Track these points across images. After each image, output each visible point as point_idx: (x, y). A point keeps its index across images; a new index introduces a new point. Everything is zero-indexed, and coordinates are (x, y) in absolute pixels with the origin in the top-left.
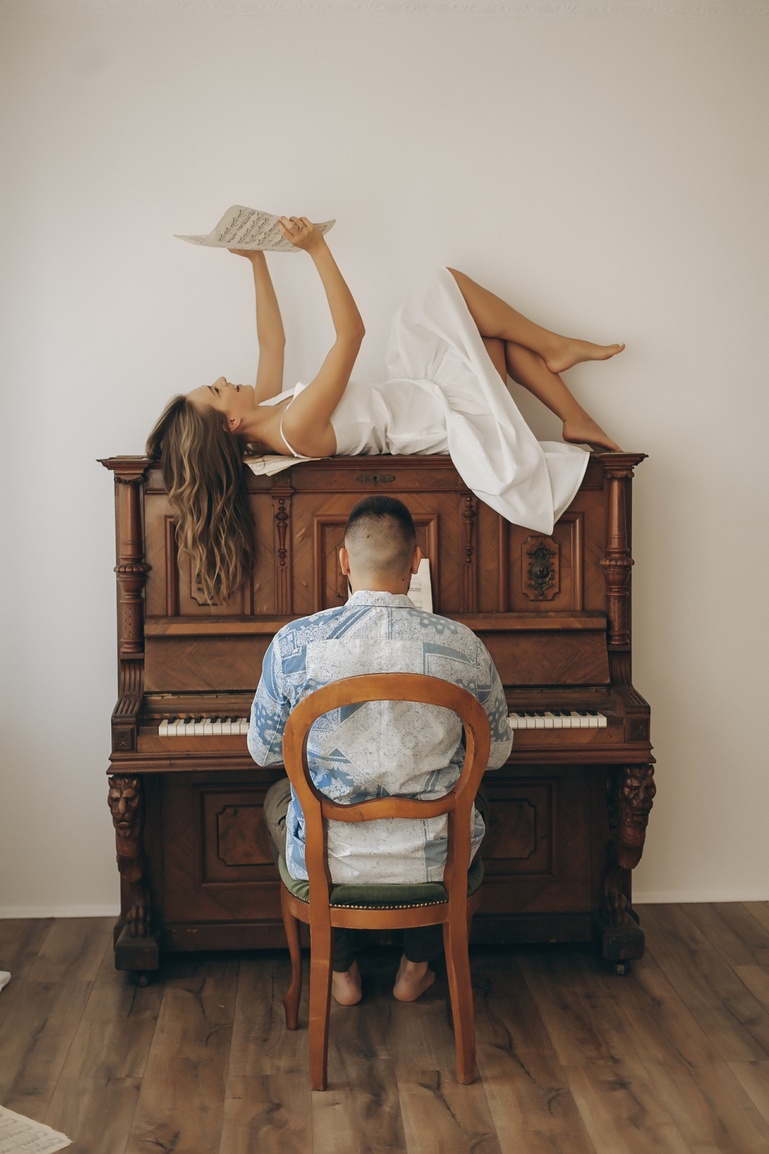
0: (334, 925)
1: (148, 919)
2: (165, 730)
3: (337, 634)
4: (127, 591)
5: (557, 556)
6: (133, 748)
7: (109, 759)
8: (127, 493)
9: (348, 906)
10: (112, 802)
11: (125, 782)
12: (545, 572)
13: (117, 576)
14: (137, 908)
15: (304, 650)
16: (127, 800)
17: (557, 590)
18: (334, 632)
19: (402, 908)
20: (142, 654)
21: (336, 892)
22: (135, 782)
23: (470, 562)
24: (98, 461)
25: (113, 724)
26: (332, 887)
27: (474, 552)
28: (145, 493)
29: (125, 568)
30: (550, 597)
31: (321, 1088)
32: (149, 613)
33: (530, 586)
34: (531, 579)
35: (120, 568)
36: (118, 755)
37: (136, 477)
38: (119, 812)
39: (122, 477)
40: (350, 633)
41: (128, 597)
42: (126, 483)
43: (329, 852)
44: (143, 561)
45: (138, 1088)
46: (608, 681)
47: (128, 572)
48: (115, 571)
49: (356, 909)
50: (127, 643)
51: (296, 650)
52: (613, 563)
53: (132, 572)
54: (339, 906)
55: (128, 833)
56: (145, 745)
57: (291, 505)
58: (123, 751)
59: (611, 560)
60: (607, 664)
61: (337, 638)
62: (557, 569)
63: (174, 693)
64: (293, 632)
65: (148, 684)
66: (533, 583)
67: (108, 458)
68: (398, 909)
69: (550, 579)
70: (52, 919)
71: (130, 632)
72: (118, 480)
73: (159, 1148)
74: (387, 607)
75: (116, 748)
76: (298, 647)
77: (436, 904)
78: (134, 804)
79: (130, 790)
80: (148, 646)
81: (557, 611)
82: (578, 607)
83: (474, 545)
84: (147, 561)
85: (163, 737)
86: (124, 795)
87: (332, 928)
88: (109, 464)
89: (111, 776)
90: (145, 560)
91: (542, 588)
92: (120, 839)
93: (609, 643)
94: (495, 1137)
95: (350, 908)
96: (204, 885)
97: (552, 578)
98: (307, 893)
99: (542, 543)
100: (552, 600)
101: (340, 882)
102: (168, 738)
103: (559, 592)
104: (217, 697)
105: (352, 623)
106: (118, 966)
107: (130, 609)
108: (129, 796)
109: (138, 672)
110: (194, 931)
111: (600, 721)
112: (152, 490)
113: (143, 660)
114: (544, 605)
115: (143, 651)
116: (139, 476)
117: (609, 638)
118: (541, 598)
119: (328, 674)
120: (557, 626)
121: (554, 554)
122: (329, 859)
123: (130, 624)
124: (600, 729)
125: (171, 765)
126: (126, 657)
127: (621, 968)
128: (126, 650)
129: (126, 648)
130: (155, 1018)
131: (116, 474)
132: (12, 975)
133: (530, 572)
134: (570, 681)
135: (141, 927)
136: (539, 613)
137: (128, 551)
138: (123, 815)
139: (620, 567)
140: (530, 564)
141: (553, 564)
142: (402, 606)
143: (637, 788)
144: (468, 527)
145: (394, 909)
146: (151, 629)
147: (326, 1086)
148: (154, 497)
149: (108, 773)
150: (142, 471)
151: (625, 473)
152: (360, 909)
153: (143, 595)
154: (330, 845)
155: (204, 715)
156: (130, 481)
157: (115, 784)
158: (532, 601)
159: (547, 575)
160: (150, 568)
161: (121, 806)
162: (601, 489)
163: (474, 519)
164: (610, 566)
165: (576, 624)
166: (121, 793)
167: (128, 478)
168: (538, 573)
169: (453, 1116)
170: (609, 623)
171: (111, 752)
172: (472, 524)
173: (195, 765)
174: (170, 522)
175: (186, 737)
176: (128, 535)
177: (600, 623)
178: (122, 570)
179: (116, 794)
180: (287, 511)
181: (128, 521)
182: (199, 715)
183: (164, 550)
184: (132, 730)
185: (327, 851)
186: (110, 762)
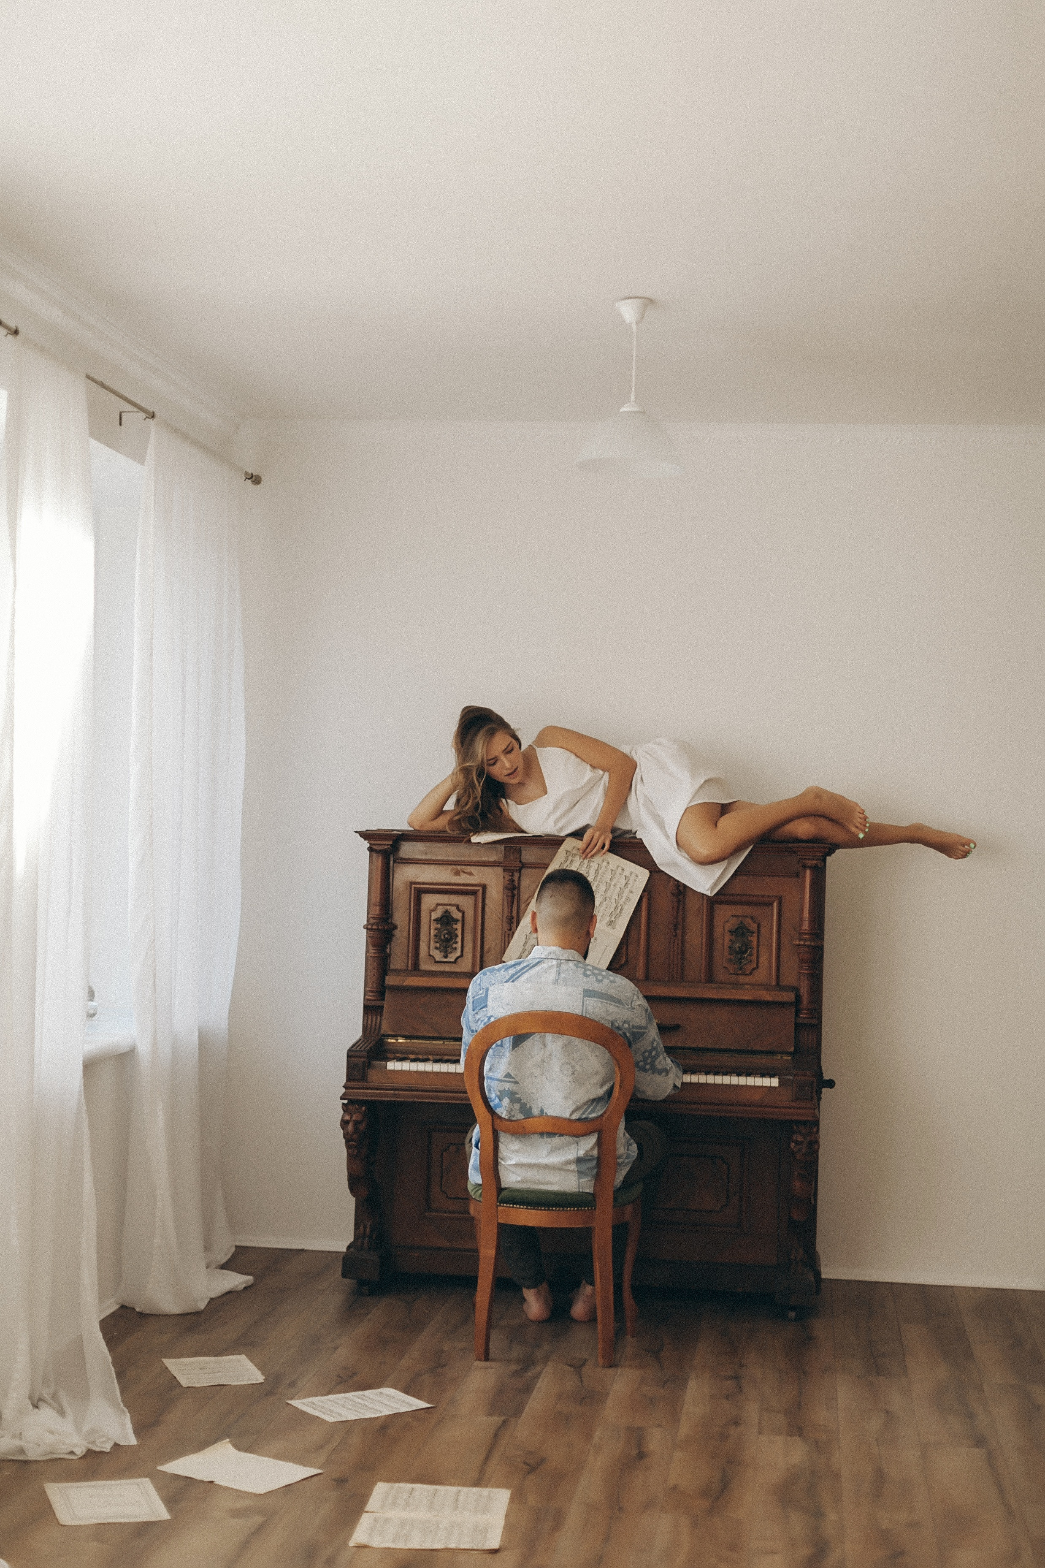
0: (501, 1221)
1: (374, 1236)
2: (392, 1066)
3: (512, 979)
4: (373, 946)
5: (756, 935)
6: (364, 1078)
7: (343, 1087)
8: (379, 860)
9: (511, 1205)
10: (344, 1123)
11: (356, 1108)
12: (744, 949)
13: (367, 932)
14: (365, 1226)
15: (487, 990)
16: (356, 1123)
17: (754, 966)
18: (511, 977)
19: (556, 1210)
20: (383, 1002)
21: (504, 1194)
22: (364, 1108)
23: (676, 936)
24: (356, 832)
25: (348, 1056)
26: (500, 1190)
27: (680, 927)
28: (394, 862)
29: (372, 925)
30: (748, 972)
31: (483, 1359)
32: (392, 967)
33: (730, 960)
34: (731, 954)
35: (368, 925)
36: (352, 1084)
37: (386, 847)
38: (348, 1132)
39: (374, 847)
40: (523, 978)
41: (374, 951)
42: (377, 852)
43: (499, 1160)
44: (390, 921)
45: (336, 1349)
46: (792, 1049)
47: (375, 929)
48: (364, 928)
49: (518, 1208)
50: (371, 991)
51: (481, 992)
52: (802, 943)
53: (378, 929)
54: (505, 1205)
55: (356, 1151)
56: (374, 1076)
57: (519, 878)
58: (354, 1080)
59: (800, 940)
60: (793, 1035)
61: (513, 982)
62: (755, 946)
63: (407, 1037)
64: (481, 977)
65: (385, 1028)
66: (733, 958)
67: (365, 830)
68: (552, 1210)
69: (748, 955)
70: (303, 1250)
71: (374, 982)
72: (370, 849)
73: (339, 1379)
74: (557, 959)
75: (349, 1078)
76: (483, 989)
77: (585, 1209)
78: (362, 1127)
79: (358, 1115)
80: (388, 995)
81: (753, 985)
82: (774, 983)
83: (680, 920)
84: (393, 922)
85: (390, 1071)
86: (354, 1118)
87: (499, 1224)
88: (365, 835)
89: (346, 1102)
90: (391, 920)
91: (741, 963)
92: (351, 1158)
93: (797, 1015)
94: (608, 1394)
95: (513, 1207)
96: (427, 1214)
97: (751, 955)
98: (481, 1194)
99: (742, 922)
100: (750, 974)
101: (507, 1186)
102: (394, 1071)
103: (757, 968)
104: (444, 1043)
105: (526, 971)
106: (344, 1275)
107: (375, 962)
108: (357, 1119)
109: (379, 1018)
110: (416, 1255)
111: (775, 1082)
112: (401, 859)
113: (382, 1007)
114: (743, 979)
115: (383, 999)
116: (389, 847)
117: (798, 1012)
118: (740, 972)
119: (503, 1011)
120: (750, 998)
121: (753, 933)
122: (499, 1166)
123: (374, 975)
124: (771, 1088)
125: (394, 1095)
126: (369, 1003)
127: (792, 1314)
128: (369, 998)
129: (370, 996)
130: (367, 1314)
131: (370, 844)
132: (254, 1279)
133: (730, 947)
134: (758, 1048)
135: (366, 1242)
136: (736, 985)
137: (376, 911)
138: (352, 1135)
139: (809, 946)
140: (731, 940)
141: (752, 942)
142: (571, 959)
143: (801, 1143)
144: (675, 904)
145: (549, 1210)
146: (390, 980)
147: (487, 1358)
148: (402, 866)
149: (341, 1098)
150: (391, 843)
151: (815, 862)
152: (521, 1208)
153: (388, 950)
154: (500, 1155)
155: (431, 1057)
156: (380, 851)
157: (347, 1109)
158: (731, 974)
159: (745, 952)
160: (395, 927)
161: (350, 1127)
162: (797, 876)
163: (681, 897)
164: (799, 945)
165: (767, 996)
166: (351, 1117)
167: (379, 848)
168: (737, 949)
169: (581, 1381)
170: (798, 997)
171: (345, 1081)
172: (679, 901)
173: (414, 1096)
174: (415, 888)
175: (409, 1072)
176: (377, 898)
177: (790, 997)
178: (370, 927)
179: (347, 1118)
180: (516, 883)
181: (378, 885)
182: (425, 1057)
183: (408, 912)
184: (364, 1062)
185: (497, 1160)
186: (344, 1090)
